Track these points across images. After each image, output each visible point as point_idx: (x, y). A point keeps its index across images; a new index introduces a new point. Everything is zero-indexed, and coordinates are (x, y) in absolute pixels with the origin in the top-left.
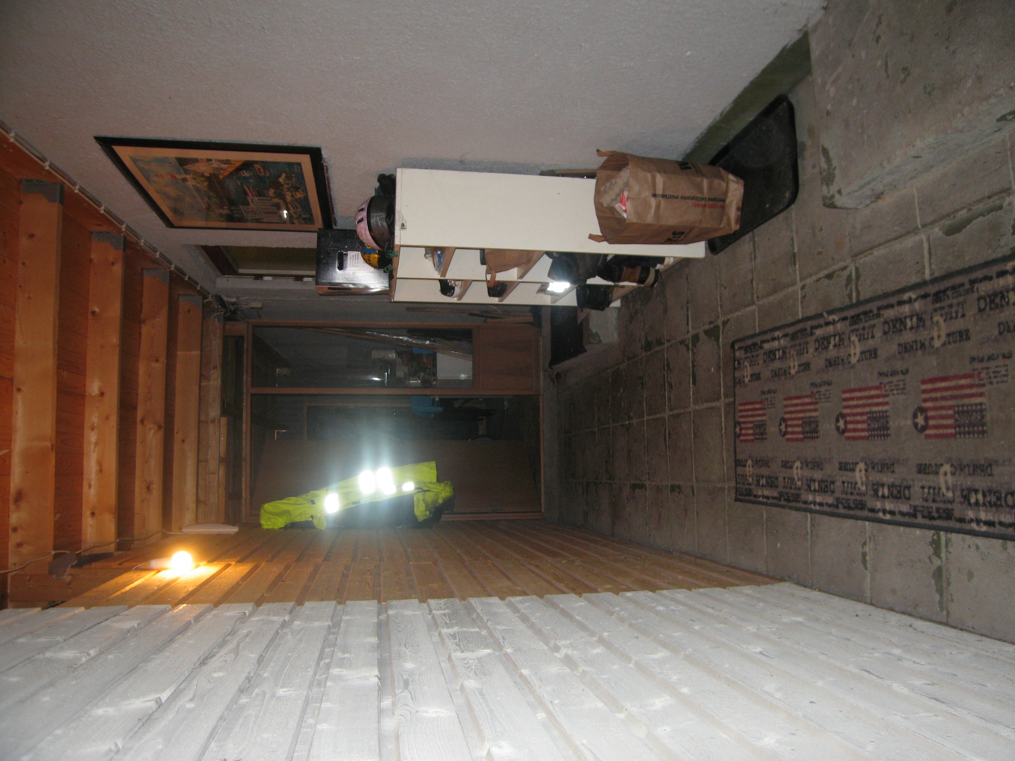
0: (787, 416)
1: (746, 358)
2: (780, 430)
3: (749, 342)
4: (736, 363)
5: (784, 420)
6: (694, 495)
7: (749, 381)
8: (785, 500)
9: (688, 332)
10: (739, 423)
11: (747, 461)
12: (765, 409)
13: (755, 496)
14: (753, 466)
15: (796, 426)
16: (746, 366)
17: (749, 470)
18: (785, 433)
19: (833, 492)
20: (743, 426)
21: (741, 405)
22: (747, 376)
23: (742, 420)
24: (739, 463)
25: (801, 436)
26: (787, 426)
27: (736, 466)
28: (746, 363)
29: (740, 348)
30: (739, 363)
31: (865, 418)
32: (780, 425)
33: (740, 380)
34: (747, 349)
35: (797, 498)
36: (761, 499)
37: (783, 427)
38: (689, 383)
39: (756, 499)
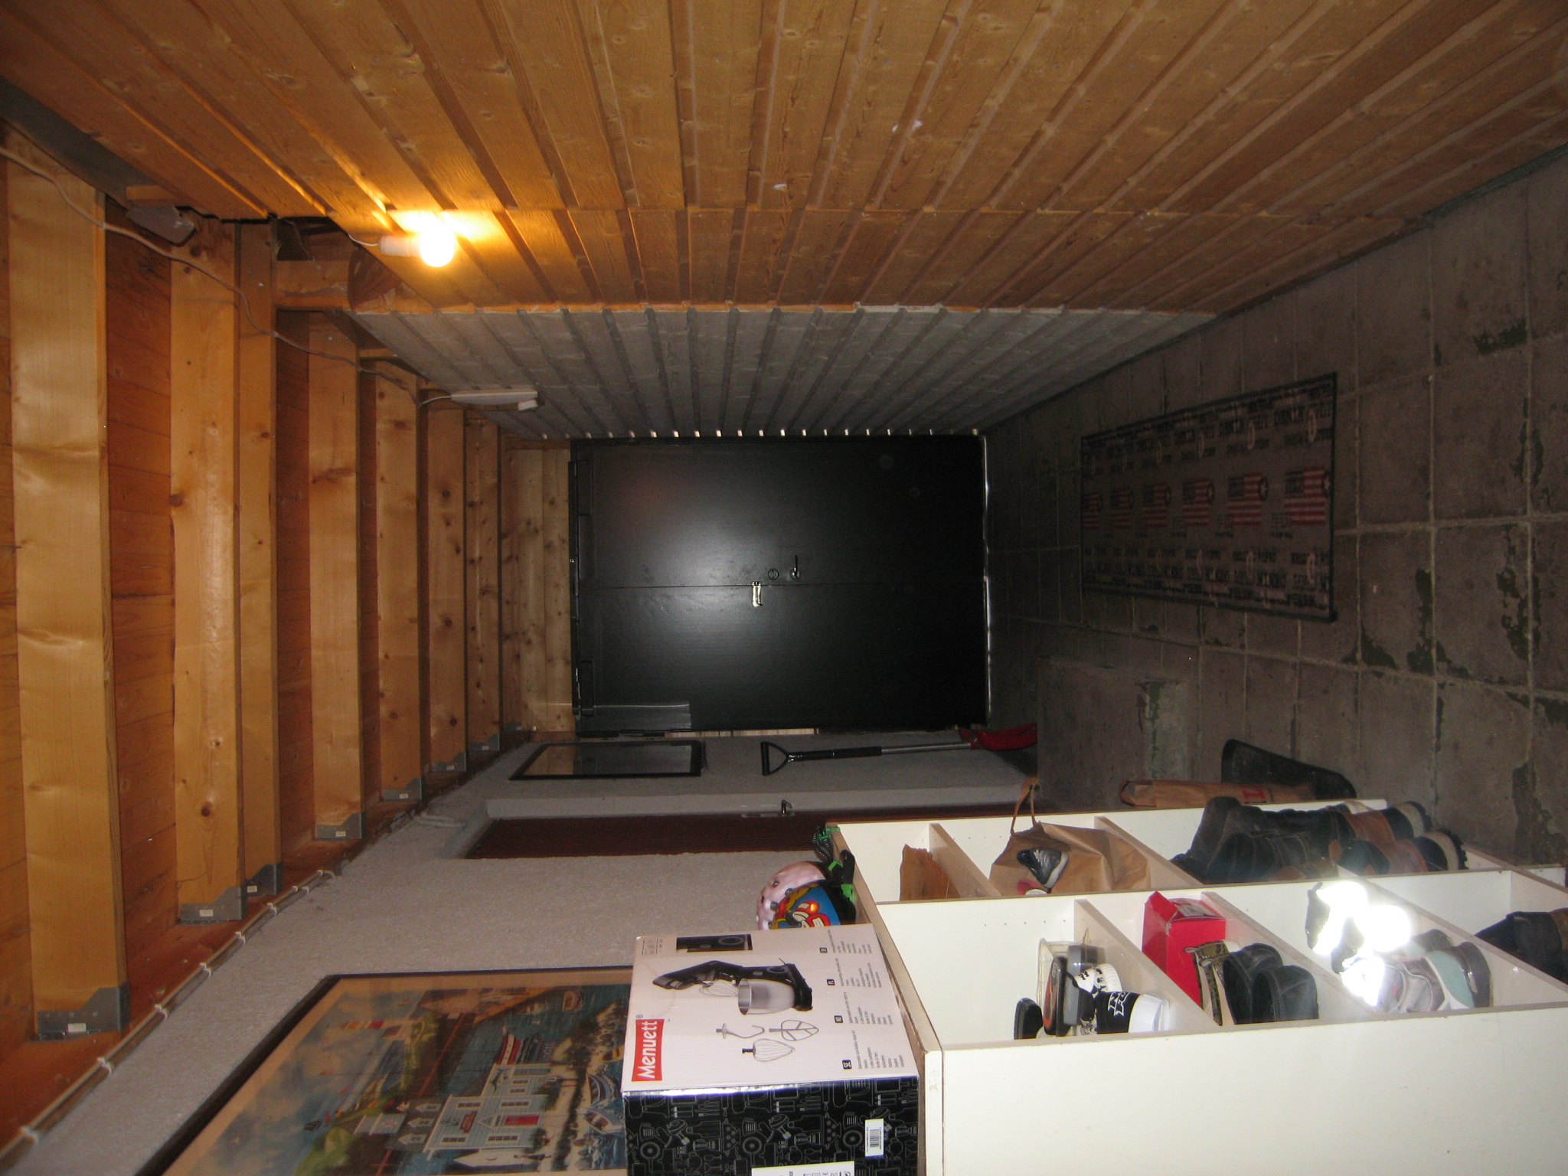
0: (1258, 503)
1: (1313, 590)
2: (1267, 486)
3: (1306, 610)
4: (1328, 587)
5: (1262, 498)
6: (1436, 347)
7: (1309, 554)
8: (1264, 401)
9: (1442, 686)
10: (1324, 494)
11: (1315, 439)
12: (1287, 514)
13: (1304, 391)
14: (1307, 433)
15: (1250, 492)
16: (1312, 577)
17: (1313, 427)
18: (1260, 483)
19: (1221, 424)
20: (1319, 491)
21: (1320, 523)
22: (1311, 563)
23: (1320, 500)
24: (1329, 433)
25: (1246, 479)
26: (1259, 491)
27: (1333, 429)
28: (1312, 582)
29: (1322, 607)
30: (1324, 585)
31: (1197, 499)
32: (1267, 492)
33: (1323, 560)
34: (1311, 602)
35: (1251, 407)
36: (1296, 390)
37: (1263, 489)
38: (1438, 579)
39: (1302, 388)
